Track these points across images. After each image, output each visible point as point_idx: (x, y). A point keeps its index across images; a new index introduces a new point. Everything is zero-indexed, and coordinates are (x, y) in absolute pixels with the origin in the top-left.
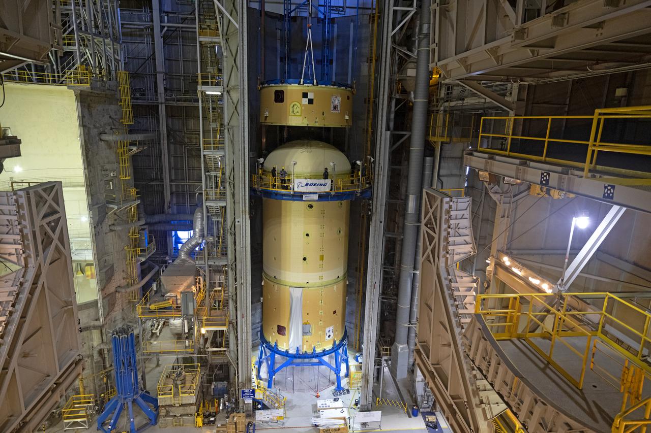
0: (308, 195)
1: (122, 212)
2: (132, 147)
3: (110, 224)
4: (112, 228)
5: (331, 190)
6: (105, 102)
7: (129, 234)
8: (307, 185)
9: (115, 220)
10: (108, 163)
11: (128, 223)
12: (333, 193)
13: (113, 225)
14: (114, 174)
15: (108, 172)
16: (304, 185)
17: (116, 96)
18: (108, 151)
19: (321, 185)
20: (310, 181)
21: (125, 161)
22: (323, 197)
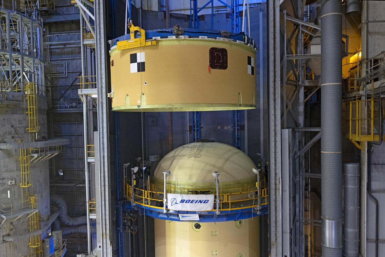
0: (185, 215)
1: (22, 221)
2: (34, 155)
3: (4, 234)
4: (6, 239)
5: (215, 208)
6: (7, 111)
7: (30, 244)
8: (182, 201)
9: (11, 230)
10: (7, 171)
11: (29, 232)
12: (217, 212)
13: (8, 235)
14: (11, 183)
15: (4, 181)
16: (178, 202)
17: (22, 106)
18: (7, 160)
19: (201, 202)
20: (186, 197)
21: (25, 169)
22: (204, 217)
